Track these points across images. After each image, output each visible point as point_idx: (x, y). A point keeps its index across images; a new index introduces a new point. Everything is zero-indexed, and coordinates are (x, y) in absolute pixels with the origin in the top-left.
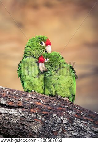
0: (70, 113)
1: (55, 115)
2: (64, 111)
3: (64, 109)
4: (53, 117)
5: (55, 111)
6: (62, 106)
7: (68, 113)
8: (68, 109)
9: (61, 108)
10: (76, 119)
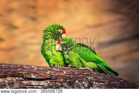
0: (89, 78)
1: (77, 81)
2: (84, 77)
3: (84, 76)
4: (76, 83)
5: (77, 78)
6: (82, 73)
7: (87, 79)
8: (87, 75)
9: (81, 76)
10: (94, 82)
